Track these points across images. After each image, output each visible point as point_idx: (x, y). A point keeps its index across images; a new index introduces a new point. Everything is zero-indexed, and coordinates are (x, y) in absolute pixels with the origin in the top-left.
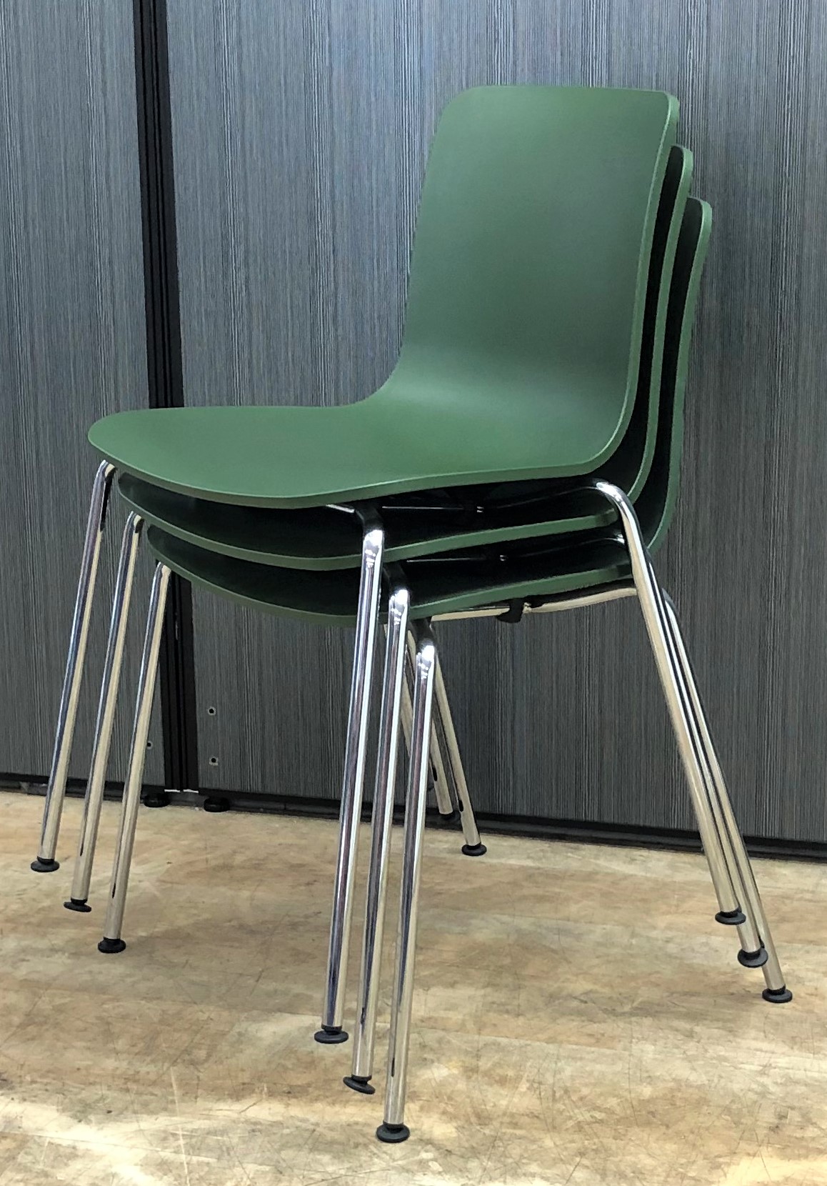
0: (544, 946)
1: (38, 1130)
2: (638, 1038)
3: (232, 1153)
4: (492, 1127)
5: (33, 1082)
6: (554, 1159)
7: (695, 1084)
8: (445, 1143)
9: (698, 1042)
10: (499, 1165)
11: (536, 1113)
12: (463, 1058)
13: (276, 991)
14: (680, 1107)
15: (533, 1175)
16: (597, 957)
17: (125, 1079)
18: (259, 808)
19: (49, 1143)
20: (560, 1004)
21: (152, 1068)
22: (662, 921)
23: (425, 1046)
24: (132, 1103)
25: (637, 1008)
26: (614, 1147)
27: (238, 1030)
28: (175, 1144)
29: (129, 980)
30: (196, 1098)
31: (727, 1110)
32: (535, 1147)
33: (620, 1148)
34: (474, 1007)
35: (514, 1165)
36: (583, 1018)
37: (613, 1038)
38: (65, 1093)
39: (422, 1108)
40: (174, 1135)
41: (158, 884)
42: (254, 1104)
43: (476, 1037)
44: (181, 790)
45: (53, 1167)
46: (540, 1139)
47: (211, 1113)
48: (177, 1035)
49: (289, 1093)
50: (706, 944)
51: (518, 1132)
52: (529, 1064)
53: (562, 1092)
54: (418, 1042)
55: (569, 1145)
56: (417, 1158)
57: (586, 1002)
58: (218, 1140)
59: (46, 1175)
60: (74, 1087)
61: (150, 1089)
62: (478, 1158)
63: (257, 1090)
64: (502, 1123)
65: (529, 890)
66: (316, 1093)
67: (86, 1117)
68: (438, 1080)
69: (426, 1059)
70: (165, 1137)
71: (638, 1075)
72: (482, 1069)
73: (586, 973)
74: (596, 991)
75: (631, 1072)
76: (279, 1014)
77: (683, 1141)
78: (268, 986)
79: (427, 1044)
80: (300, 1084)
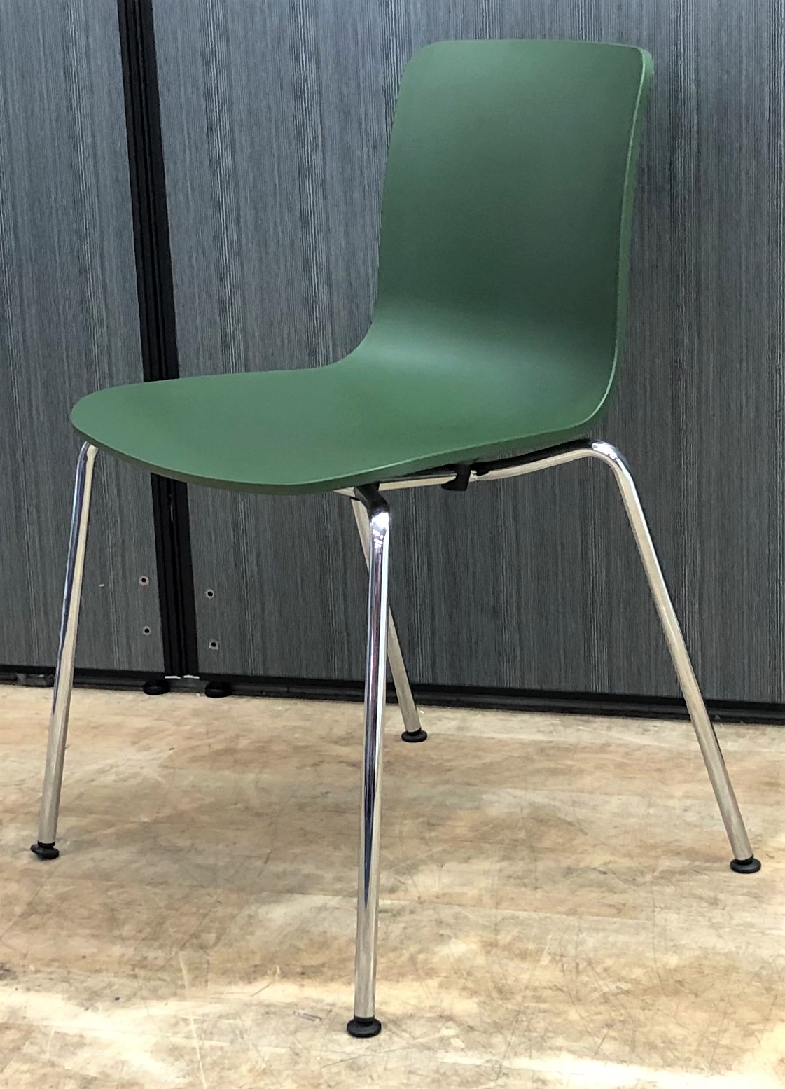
0: (559, 819)
1: (44, 1019)
2: (661, 907)
3: (246, 1037)
4: (515, 1002)
5: (37, 971)
6: (580, 1032)
7: (722, 951)
8: (467, 1019)
9: (724, 909)
10: (523, 1040)
11: (559, 986)
12: (480, 932)
13: (284, 873)
14: (708, 975)
15: (560, 1049)
16: (615, 827)
17: (132, 965)
18: (262, 692)
19: (55, 1032)
20: (578, 876)
21: (160, 953)
22: (679, 791)
23: (441, 922)
24: (140, 988)
25: (658, 877)
26: (642, 1018)
27: (247, 912)
28: (186, 1029)
29: (133, 866)
30: (206, 981)
31: (758, 976)
32: (559, 1020)
33: (648, 1019)
34: (490, 881)
35: (539, 1039)
36: (603, 889)
37: (634, 908)
38: (71, 981)
39: (441, 985)
40: (185, 1020)
41: (160, 769)
42: (267, 986)
43: (494, 911)
44: (181, 675)
45: (59, 1057)
46: (565, 1012)
47: (222, 996)
48: (184, 919)
49: (303, 974)
51: (543, 1006)
52: (550, 937)
53: (585, 964)
54: (433, 918)
55: (595, 1017)
56: (437, 1035)
57: (605, 873)
58: (230, 1024)
59: (53, 1065)
60: (81, 975)
61: (159, 974)
62: (502, 1034)
63: (269, 972)
64: (524, 997)
65: (542, 763)
66: (330, 973)
67: (92, 1005)
68: (456, 956)
69: (442, 935)
70: (177, 1023)
71: (663, 944)
72: (501, 943)
73: (603, 844)
74: (615, 862)
75: (656, 942)
76: (289, 895)
77: (714, 1009)
78: (277, 867)
79: (443, 920)
80: (313, 964)
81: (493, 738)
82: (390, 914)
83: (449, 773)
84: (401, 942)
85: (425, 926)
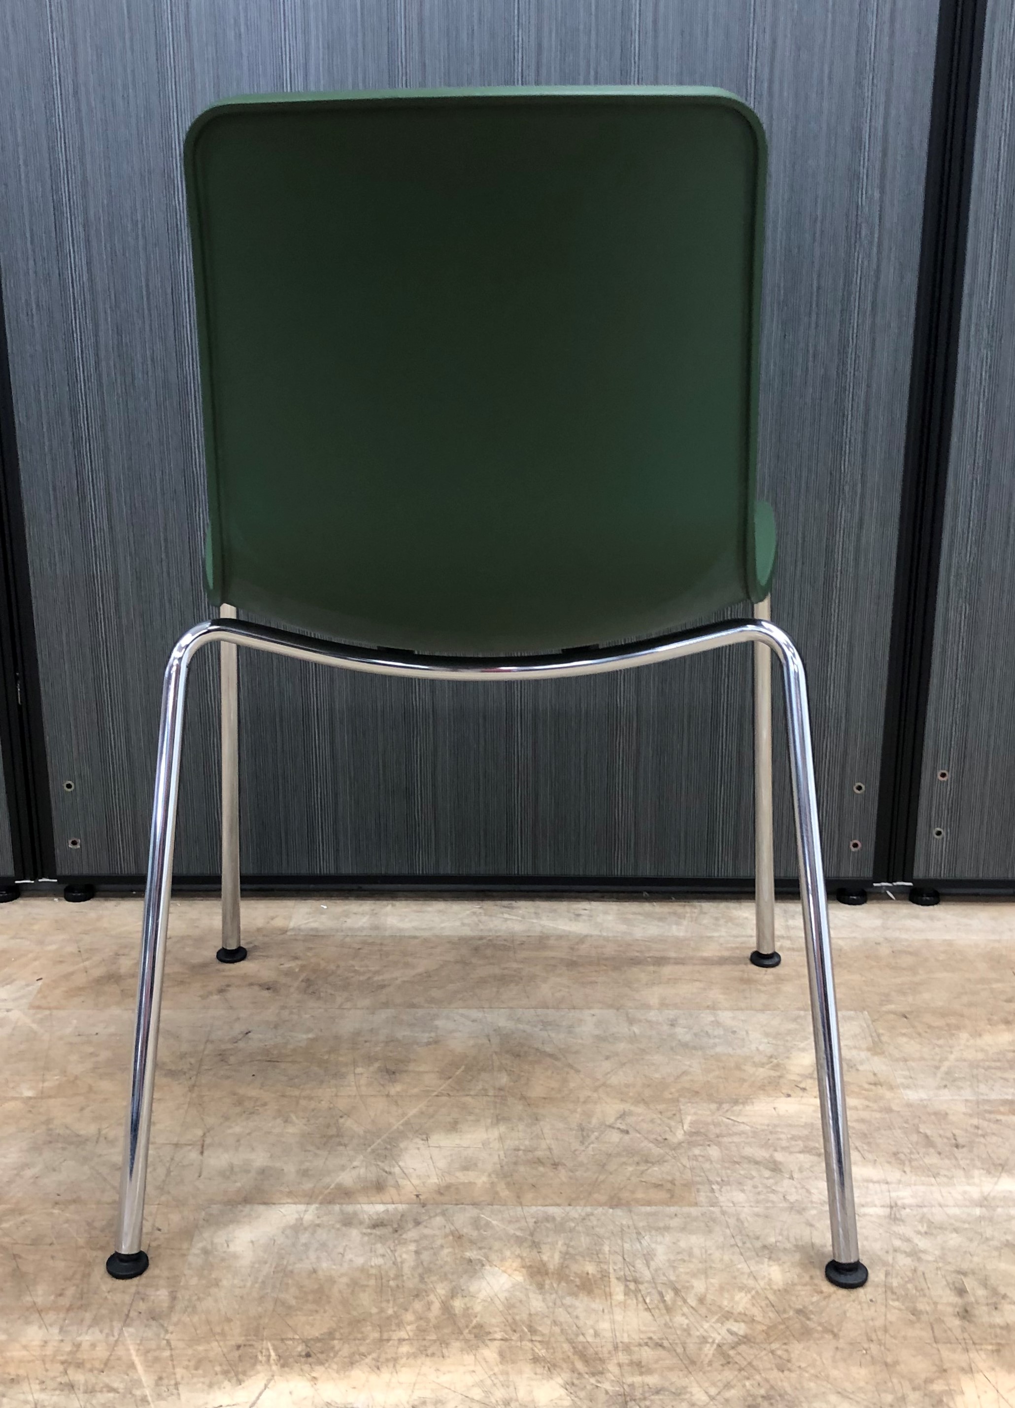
0: (537, 1049)
2: (718, 1183)
9: (792, 1178)
11: (655, 1338)
12: (518, 1252)
13: (231, 1168)
16: (607, 1058)
17: (63, 1363)
20: (597, 1138)
21: (97, 1336)
22: (653, 995)
23: (460, 1237)
25: (691, 1134)
26: (787, 1387)
27: (200, 1245)
29: (29, 1173)
30: (177, 1385)
33: (796, 1389)
34: (496, 1159)
36: (636, 1159)
37: (688, 1185)
39: (502, 1354)
41: (32, 1011)
42: (266, 1387)
43: (519, 1209)
44: (35, 877)
46: (685, 1388)
49: (308, 1355)
50: (717, 1024)
51: (650, 1380)
52: (606, 1248)
53: (671, 1293)
54: (447, 1230)
57: (627, 1132)
61: (105, 1378)
63: (260, 1357)
65: (483, 970)
66: (346, 1350)
69: (470, 1261)
71: (748, 1245)
72: (551, 1267)
73: (604, 1084)
74: (631, 1113)
75: (740, 1244)
76: (248, 1207)
77: (868, 1357)
78: (218, 1160)
79: (461, 1233)
80: (317, 1334)
81: (415, 937)
82: (391, 1230)
83: (384, 991)
84: (422, 1279)
85: (442, 1247)
